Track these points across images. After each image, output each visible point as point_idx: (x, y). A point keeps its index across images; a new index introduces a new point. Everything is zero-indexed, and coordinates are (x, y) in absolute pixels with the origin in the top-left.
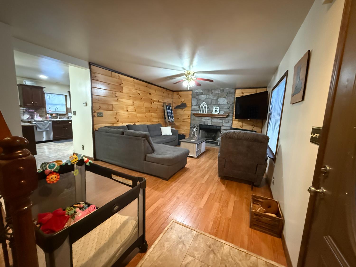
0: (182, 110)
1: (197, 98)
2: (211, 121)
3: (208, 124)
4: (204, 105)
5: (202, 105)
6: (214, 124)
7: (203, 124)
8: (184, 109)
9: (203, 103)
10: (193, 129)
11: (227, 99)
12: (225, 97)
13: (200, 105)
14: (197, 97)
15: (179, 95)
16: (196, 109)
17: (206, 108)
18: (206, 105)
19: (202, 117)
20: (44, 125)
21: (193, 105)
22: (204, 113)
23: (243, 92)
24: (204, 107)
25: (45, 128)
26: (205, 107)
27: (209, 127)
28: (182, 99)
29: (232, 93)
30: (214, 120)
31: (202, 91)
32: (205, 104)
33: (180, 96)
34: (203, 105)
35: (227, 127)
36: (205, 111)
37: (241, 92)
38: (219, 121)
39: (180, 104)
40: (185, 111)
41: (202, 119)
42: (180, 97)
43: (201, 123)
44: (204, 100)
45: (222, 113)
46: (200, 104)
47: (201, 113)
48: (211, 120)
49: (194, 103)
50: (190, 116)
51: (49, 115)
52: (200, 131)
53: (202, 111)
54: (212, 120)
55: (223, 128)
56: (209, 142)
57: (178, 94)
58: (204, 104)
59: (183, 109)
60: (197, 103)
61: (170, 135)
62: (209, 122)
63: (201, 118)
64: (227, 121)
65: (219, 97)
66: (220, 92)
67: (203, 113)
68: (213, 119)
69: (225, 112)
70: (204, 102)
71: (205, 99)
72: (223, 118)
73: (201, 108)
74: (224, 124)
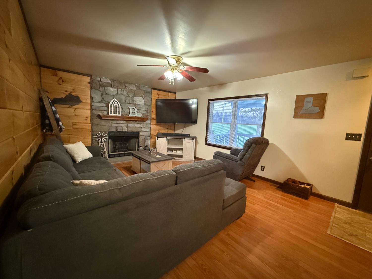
0: (69, 107)
1: (101, 91)
2: (127, 127)
3: (123, 131)
4: (114, 102)
5: (112, 102)
6: (130, 130)
7: (116, 131)
8: (75, 107)
9: (113, 100)
11: (144, 99)
12: (142, 97)
13: (110, 103)
14: (102, 89)
15: (57, 78)
16: (101, 108)
17: (119, 107)
18: (119, 103)
19: (112, 120)
21: (94, 100)
22: (118, 115)
23: (159, 93)
24: (115, 105)
26: (117, 105)
27: (123, 134)
28: (69, 88)
29: (149, 93)
30: (131, 125)
31: (110, 82)
32: (117, 101)
33: (61, 81)
34: (114, 103)
35: (146, 132)
36: (119, 112)
37: (157, 93)
38: (137, 125)
39: (64, 96)
40: (77, 110)
41: (112, 123)
42: (63, 81)
43: (112, 129)
44: (114, 96)
45: (140, 115)
46: (108, 100)
47: (113, 115)
48: (126, 125)
49: (97, 97)
50: (90, 118)
52: (110, 140)
53: (114, 111)
54: (127, 125)
55: (142, 134)
56: (125, 155)
57: (56, 75)
58: (115, 101)
59: (72, 105)
60: (103, 99)
62: (123, 127)
63: (111, 121)
64: (146, 125)
65: (135, 95)
66: (135, 89)
67: (115, 115)
68: (129, 123)
69: (143, 114)
70: (115, 99)
71: (115, 94)
72: (141, 122)
73: (111, 107)
74: (142, 129)
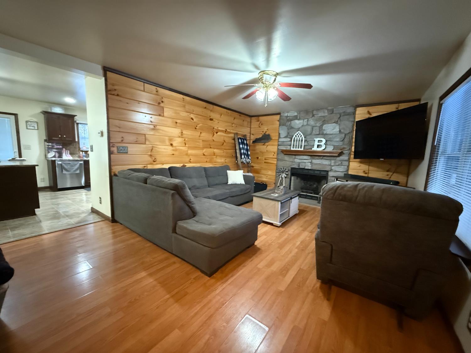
0: (263, 145)
1: (287, 126)
2: (311, 163)
3: (306, 168)
4: (299, 136)
5: (296, 136)
6: (315, 167)
7: (298, 168)
8: (267, 144)
9: (297, 133)
10: (280, 175)
11: (339, 125)
12: (336, 122)
13: (293, 136)
14: (288, 123)
15: (259, 123)
16: (285, 143)
17: (302, 141)
18: (303, 136)
19: (295, 155)
20: (73, 166)
21: (281, 136)
22: (300, 149)
23: (370, 111)
24: (298, 139)
25: (73, 170)
26: (301, 139)
27: (307, 171)
28: (265, 129)
29: (349, 114)
30: (317, 161)
31: (296, 114)
32: (302, 134)
33: (261, 124)
34: (297, 136)
35: (339, 173)
36: (301, 146)
37: (366, 111)
38: (325, 162)
39: (261, 136)
40: (268, 146)
41: (295, 158)
42: (262, 124)
43: (294, 165)
44: (299, 128)
45: (330, 149)
46: (293, 134)
47: (295, 149)
48: (310, 161)
49: (283, 133)
50: (276, 154)
51: (82, 153)
52: (293, 178)
53: (296, 146)
54: (312, 161)
55: (331, 174)
56: (308, 197)
57: (258, 121)
58: (299, 134)
59: (265, 143)
60: (288, 133)
61: (242, 183)
62: (306, 163)
63: (294, 157)
64: (340, 162)
65: (324, 122)
66: (326, 114)
67: (297, 149)
68: (314, 159)
69: (335, 147)
70: (299, 132)
71: (300, 126)
72: (332, 158)
73: (294, 141)
74: (333, 168)
